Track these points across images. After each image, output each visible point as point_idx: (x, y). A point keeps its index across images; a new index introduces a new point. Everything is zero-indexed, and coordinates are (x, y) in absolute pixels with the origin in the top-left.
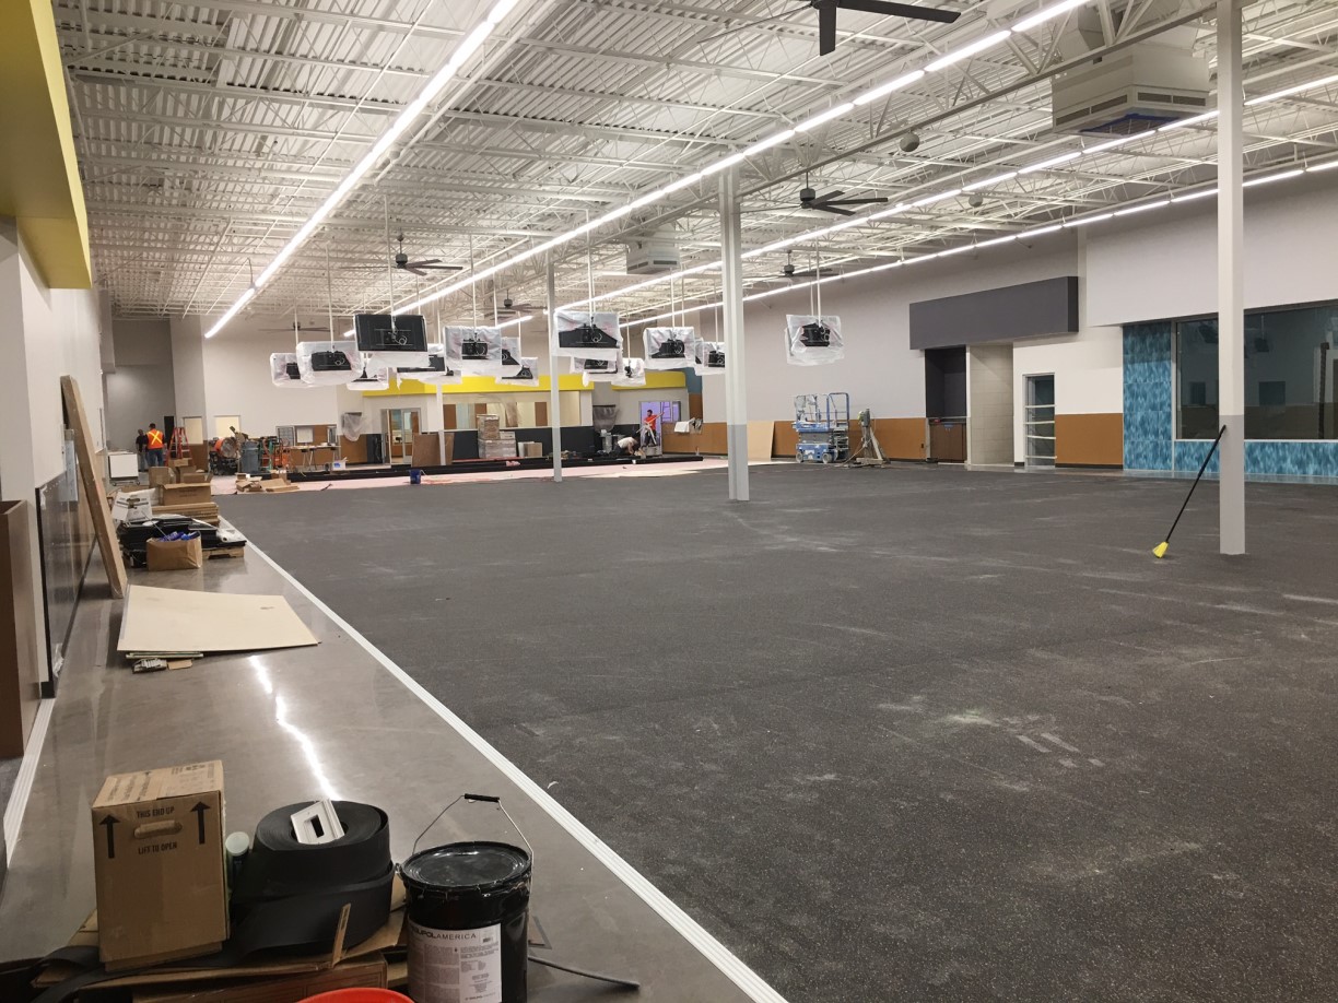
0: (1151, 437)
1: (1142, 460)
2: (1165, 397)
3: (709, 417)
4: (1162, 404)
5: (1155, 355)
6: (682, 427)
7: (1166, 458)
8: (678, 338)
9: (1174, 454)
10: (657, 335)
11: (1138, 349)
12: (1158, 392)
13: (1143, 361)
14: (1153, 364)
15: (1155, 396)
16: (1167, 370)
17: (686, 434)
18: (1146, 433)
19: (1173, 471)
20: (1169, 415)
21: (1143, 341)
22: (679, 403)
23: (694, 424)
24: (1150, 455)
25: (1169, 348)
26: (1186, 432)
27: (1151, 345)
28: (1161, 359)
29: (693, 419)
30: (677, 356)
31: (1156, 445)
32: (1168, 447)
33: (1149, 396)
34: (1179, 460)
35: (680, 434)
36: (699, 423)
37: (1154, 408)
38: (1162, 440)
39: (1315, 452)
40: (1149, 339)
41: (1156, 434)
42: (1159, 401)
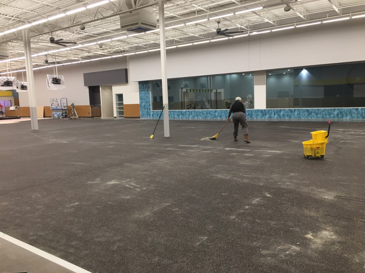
0: (146, 110)
1: (144, 116)
2: (149, 100)
3: (22, 105)
4: (148, 102)
5: (146, 89)
6: (12, 108)
7: (150, 115)
8: (10, 80)
9: (151, 114)
10: (2, 79)
11: (142, 88)
12: (147, 98)
13: (144, 91)
14: (146, 92)
15: (147, 100)
16: (149, 93)
17: (14, 110)
18: (145, 109)
19: (151, 118)
20: (150, 104)
21: (144, 86)
22: (11, 101)
23: (17, 107)
24: (146, 114)
25: (149, 88)
26: (154, 108)
27: (145, 87)
28: (148, 91)
29: (16, 106)
30: (10, 86)
31: (147, 112)
32: (150, 112)
33: (145, 99)
34: (153, 115)
35: (11, 111)
36: (18, 107)
37: (146, 102)
38: (149, 111)
39: (181, 113)
40: (145, 85)
41: (147, 109)
42: (147, 101)
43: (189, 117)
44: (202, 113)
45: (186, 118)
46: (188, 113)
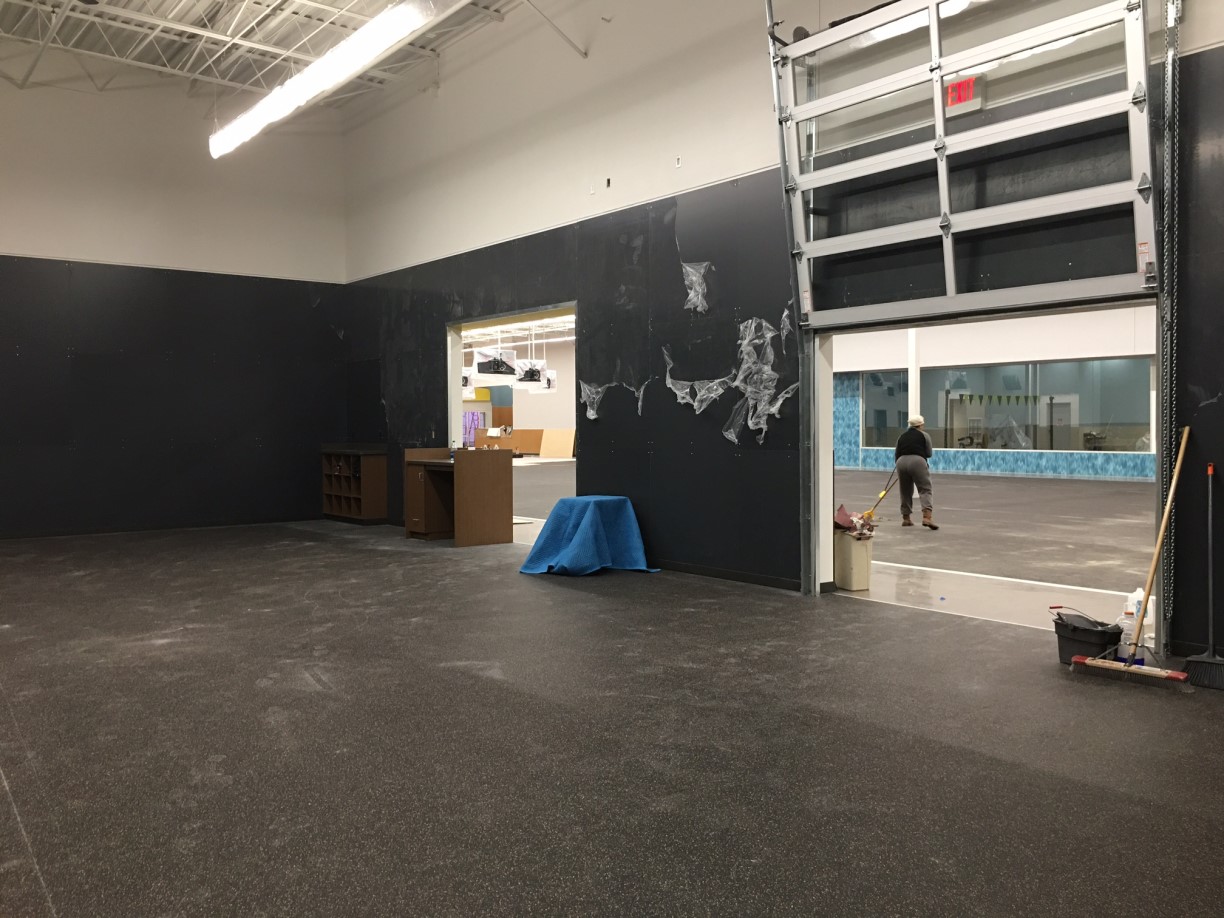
0: (847, 446)
1: (841, 460)
2: (856, 420)
3: (519, 423)
4: (854, 425)
5: (850, 393)
6: (494, 432)
7: (856, 459)
9: (861, 456)
11: (839, 389)
12: (851, 416)
13: (842, 396)
14: (848, 399)
15: (849, 419)
16: (856, 403)
17: (497, 438)
18: (844, 443)
19: (860, 468)
20: (858, 432)
21: (843, 384)
23: (505, 431)
24: (847, 457)
25: (858, 389)
26: (868, 442)
27: (847, 387)
28: (853, 396)
29: (503, 427)
31: (850, 451)
32: (857, 452)
33: (846, 419)
34: (864, 461)
36: (509, 430)
37: (849, 426)
38: (854, 448)
39: (943, 456)
40: (846, 383)
41: (850, 444)
42: (851, 422)
43: (964, 469)
44: (1003, 459)
45: (957, 469)
46: (962, 458)
